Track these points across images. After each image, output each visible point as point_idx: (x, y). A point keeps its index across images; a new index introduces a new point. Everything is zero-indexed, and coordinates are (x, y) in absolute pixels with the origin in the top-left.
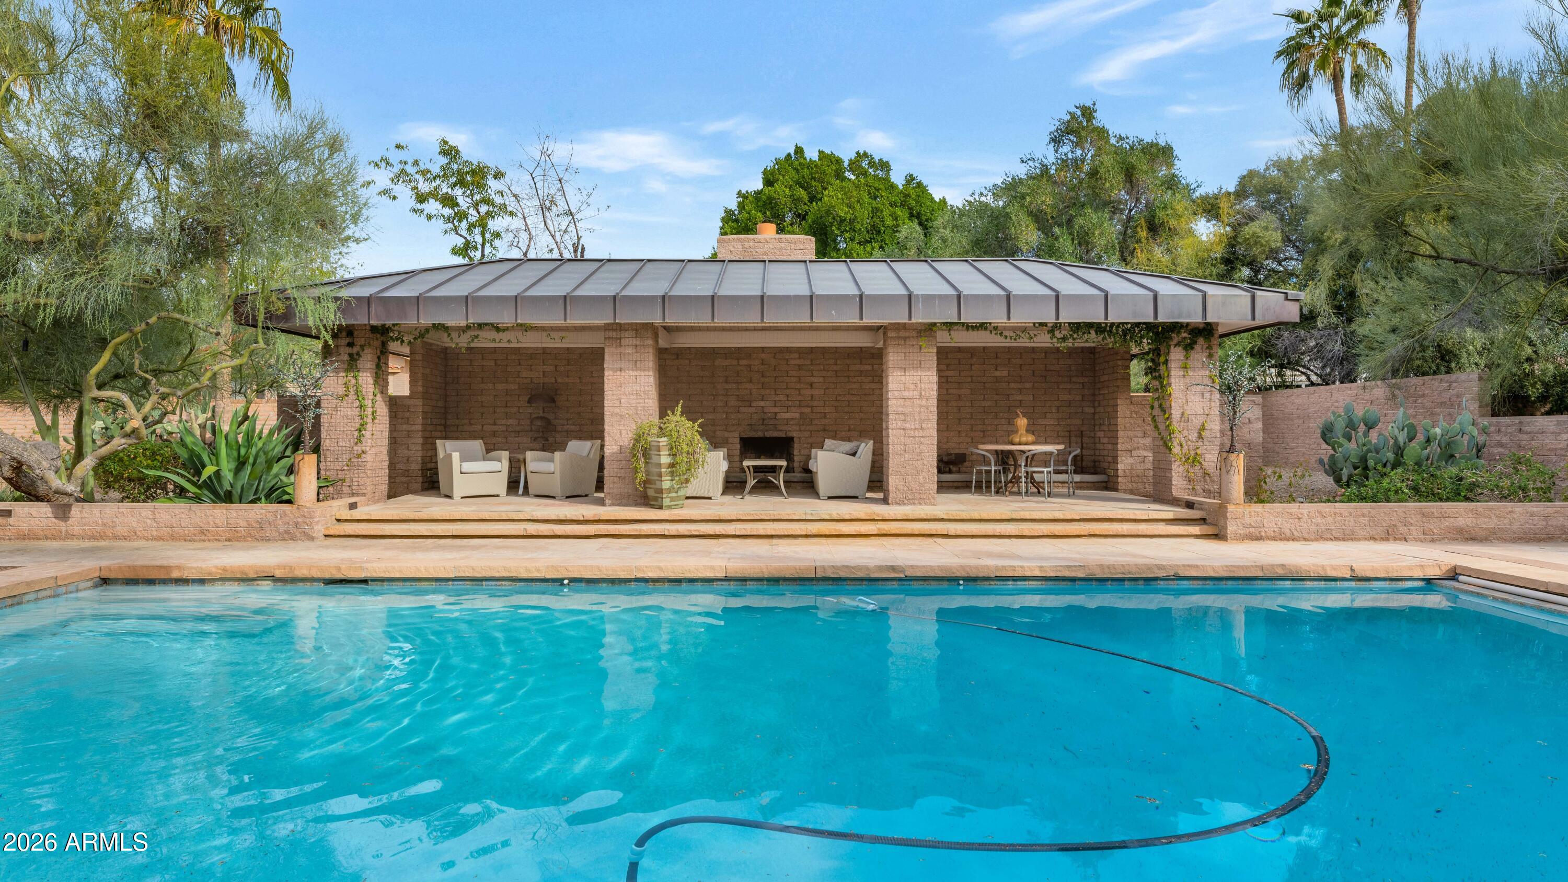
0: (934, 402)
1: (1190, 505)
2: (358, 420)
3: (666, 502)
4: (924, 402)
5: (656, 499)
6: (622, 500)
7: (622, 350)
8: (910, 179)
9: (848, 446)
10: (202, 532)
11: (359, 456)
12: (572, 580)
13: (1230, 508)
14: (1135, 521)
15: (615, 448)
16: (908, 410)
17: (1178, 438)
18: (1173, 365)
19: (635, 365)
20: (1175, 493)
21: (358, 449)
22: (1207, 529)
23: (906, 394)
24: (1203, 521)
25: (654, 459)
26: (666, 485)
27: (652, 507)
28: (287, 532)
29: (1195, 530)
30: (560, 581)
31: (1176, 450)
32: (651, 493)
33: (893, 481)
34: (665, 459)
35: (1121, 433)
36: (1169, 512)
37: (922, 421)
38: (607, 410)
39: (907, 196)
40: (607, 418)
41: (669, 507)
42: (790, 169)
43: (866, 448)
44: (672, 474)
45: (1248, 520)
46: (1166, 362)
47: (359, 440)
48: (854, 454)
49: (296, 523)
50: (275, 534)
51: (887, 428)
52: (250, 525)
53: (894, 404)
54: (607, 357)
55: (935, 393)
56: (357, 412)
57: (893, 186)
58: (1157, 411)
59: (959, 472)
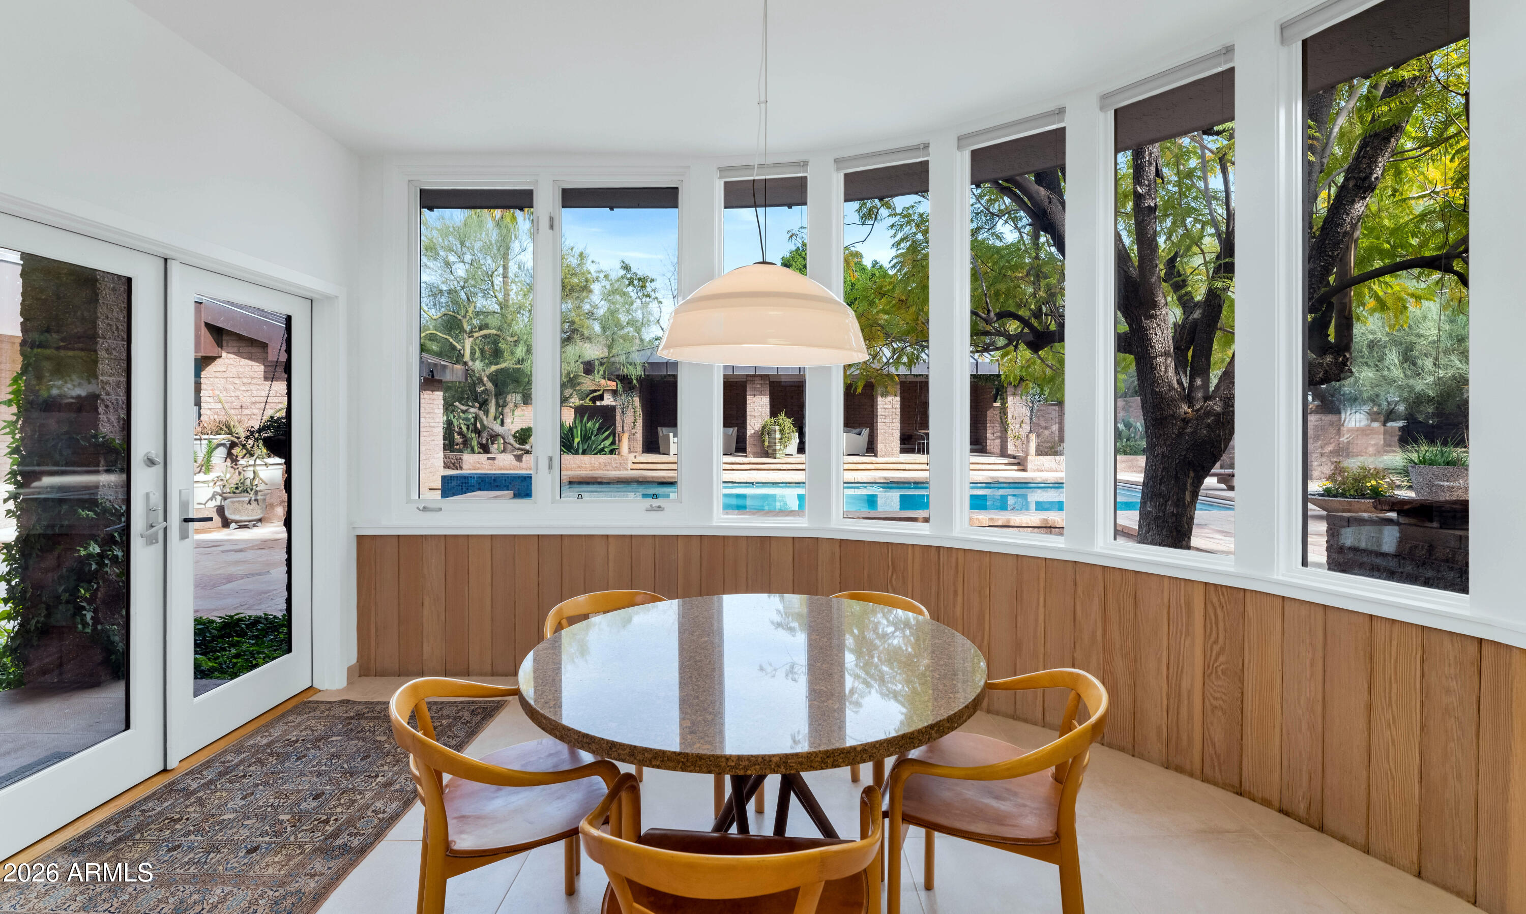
0: (899, 410)
1: (1014, 457)
2: (633, 418)
3: (778, 455)
4: (894, 410)
5: (773, 454)
6: (756, 455)
7: (755, 386)
8: (875, 263)
9: (857, 431)
10: (579, 467)
11: (634, 435)
12: (757, 483)
13: (1029, 457)
14: (989, 464)
15: (752, 432)
16: (887, 414)
17: (1011, 427)
18: (1009, 393)
19: (761, 394)
20: (1010, 452)
21: (633, 431)
22: (1021, 467)
23: (886, 406)
24: (1018, 464)
25: (773, 436)
26: (778, 447)
27: (771, 458)
28: (616, 467)
29: (1015, 467)
30: (752, 483)
31: (1010, 432)
32: (770, 451)
33: (880, 447)
34: (778, 436)
35: (988, 425)
36: (1006, 460)
37: (893, 419)
38: (748, 413)
39: (873, 275)
40: (748, 417)
41: (779, 458)
42: (799, 258)
43: (866, 432)
44: (781, 442)
45: (1037, 463)
46: (1006, 392)
47: (634, 427)
48: (860, 434)
49: (621, 464)
50: (611, 468)
51: (877, 422)
52: (600, 464)
53: (880, 411)
54: (748, 389)
55: (899, 406)
56: (633, 414)
57: (864, 269)
58: (1002, 415)
59: (908, 444)
